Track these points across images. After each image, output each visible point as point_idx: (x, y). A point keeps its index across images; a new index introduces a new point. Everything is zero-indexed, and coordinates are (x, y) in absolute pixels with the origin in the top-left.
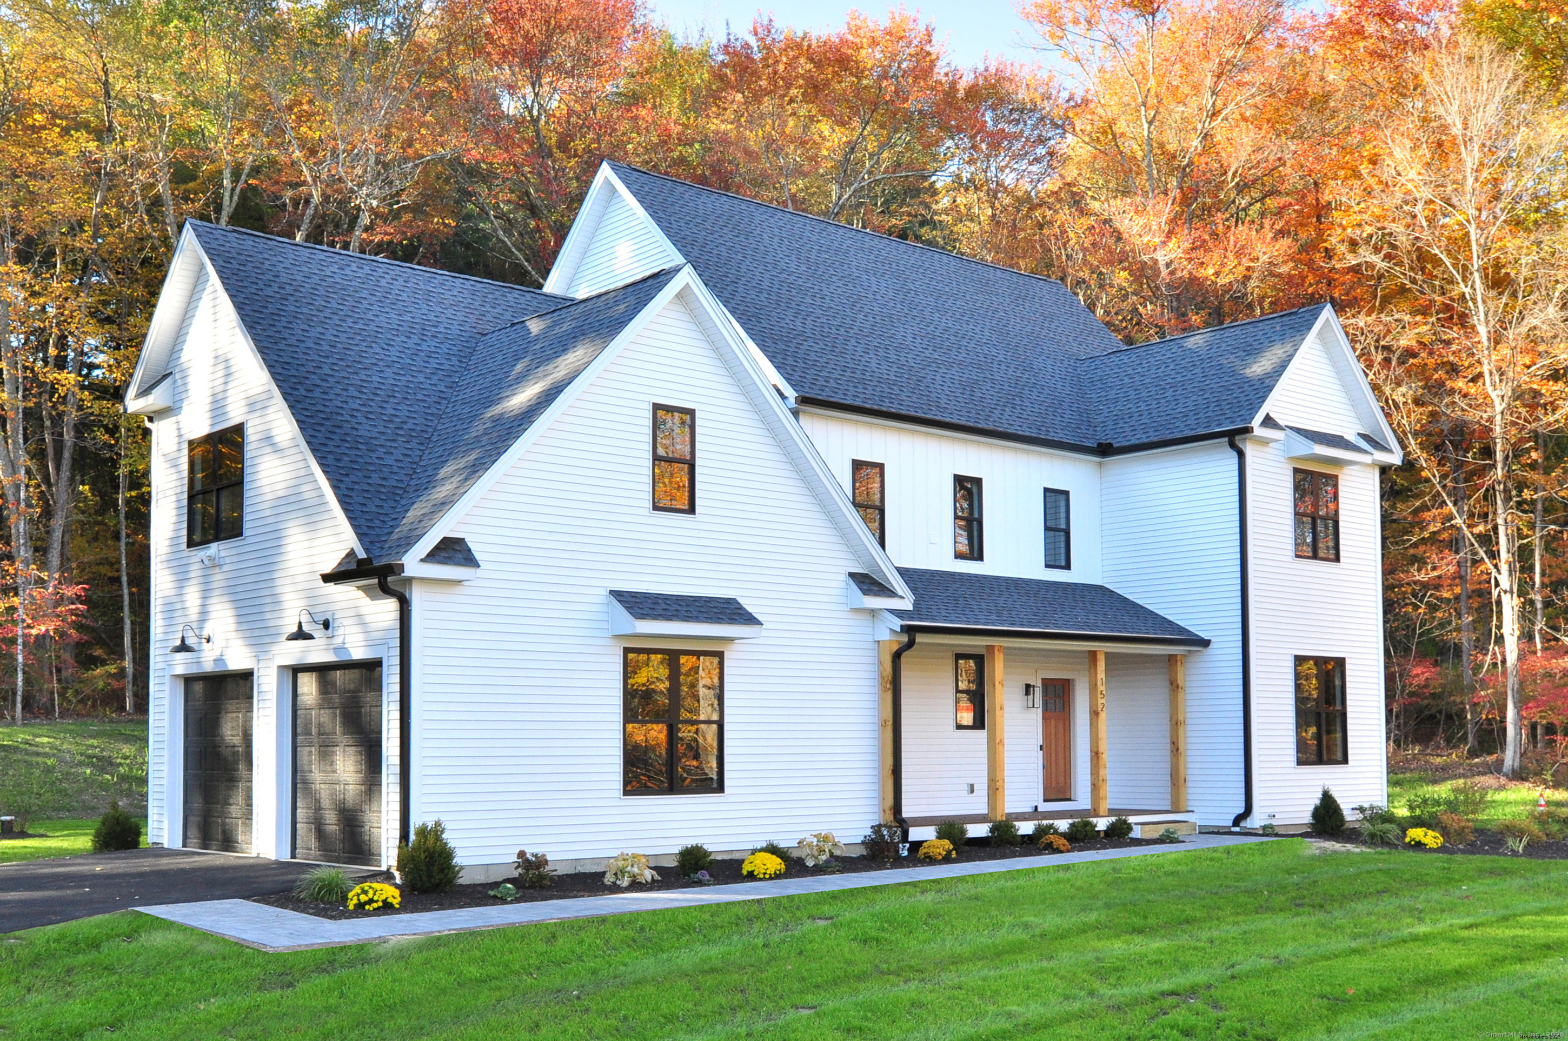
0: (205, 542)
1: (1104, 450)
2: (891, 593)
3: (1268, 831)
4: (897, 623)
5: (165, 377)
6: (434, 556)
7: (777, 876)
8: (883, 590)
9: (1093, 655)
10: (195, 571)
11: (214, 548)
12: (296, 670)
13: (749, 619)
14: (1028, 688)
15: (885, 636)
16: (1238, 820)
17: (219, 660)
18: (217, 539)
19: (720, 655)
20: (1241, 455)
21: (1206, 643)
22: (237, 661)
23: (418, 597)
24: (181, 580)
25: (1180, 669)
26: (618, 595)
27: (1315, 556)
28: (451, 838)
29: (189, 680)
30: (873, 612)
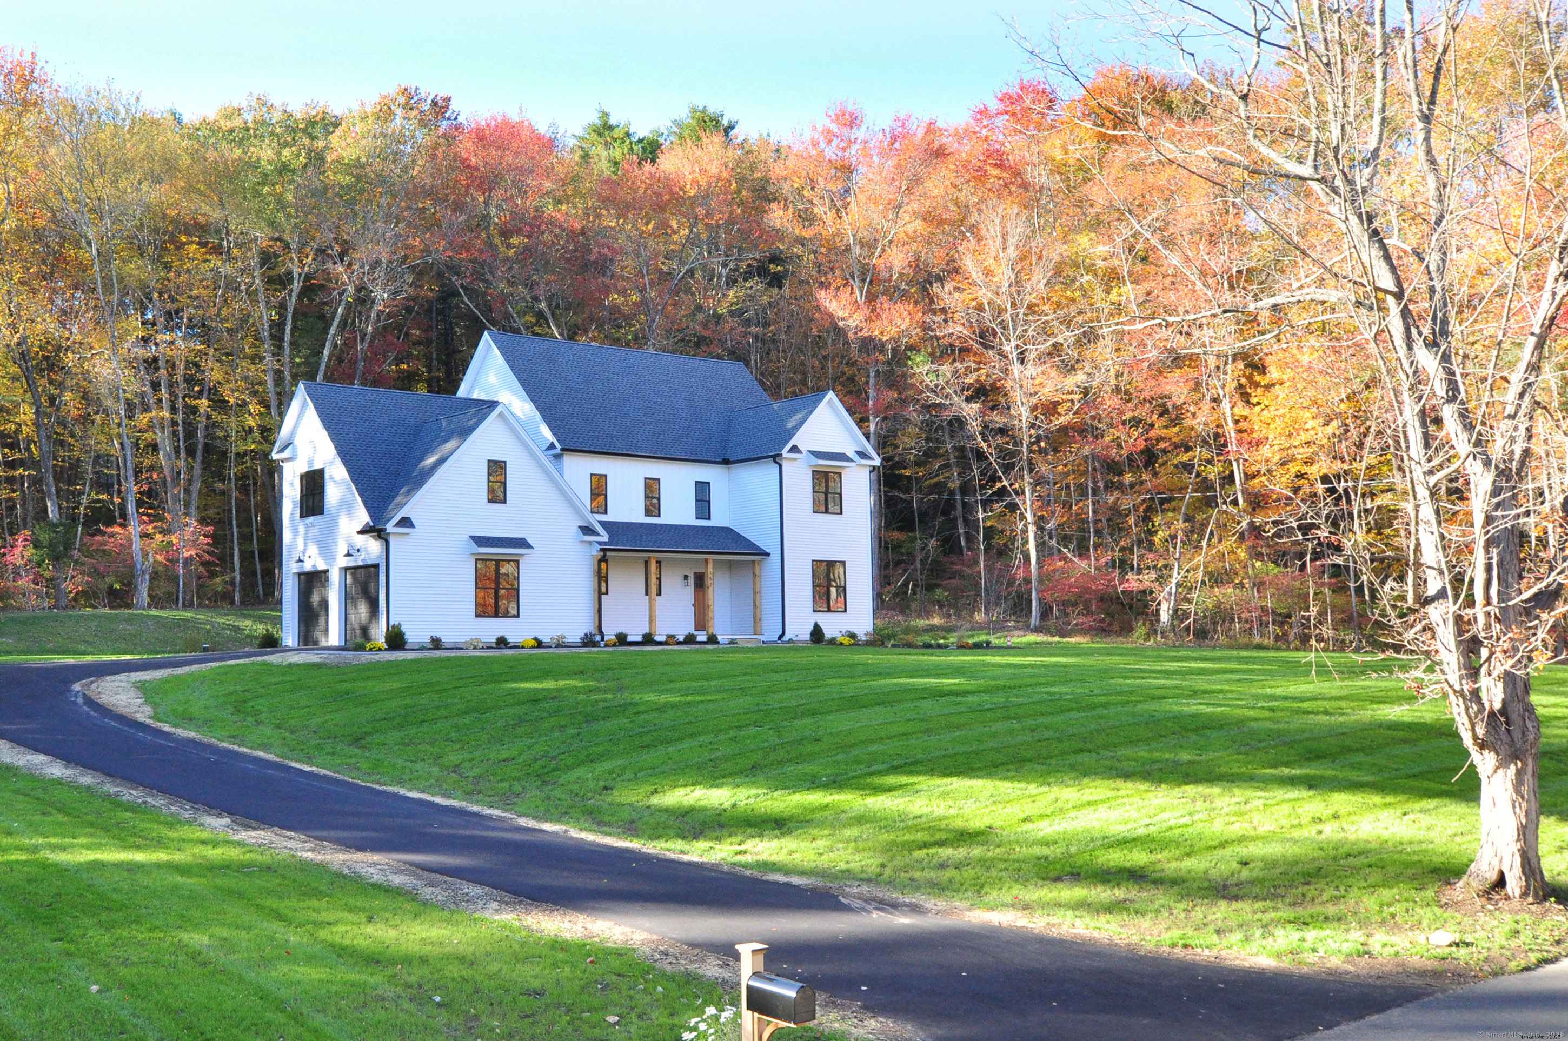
0: (308, 515)
1: (726, 462)
2: (598, 534)
3: (790, 641)
4: (599, 547)
5: (289, 444)
6: (399, 524)
7: (533, 647)
8: (594, 533)
9: (706, 560)
10: (302, 529)
11: (311, 519)
12: (346, 569)
13: (529, 546)
14: (686, 577)
15: (595, 553)
16: (780, 637)
17: (314, 566)
18: (313, 515)
19: (518, 562)
20: (780, 466)
21: (768, 554)
22: (321, 566)
23: (392, 540)
24: (295, 533)
25: (757, 568)
26: (473, 538)
27: (827, 512)
28: (404, 628)
29: (299, 574)
30: (590, 543)
